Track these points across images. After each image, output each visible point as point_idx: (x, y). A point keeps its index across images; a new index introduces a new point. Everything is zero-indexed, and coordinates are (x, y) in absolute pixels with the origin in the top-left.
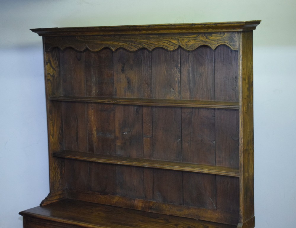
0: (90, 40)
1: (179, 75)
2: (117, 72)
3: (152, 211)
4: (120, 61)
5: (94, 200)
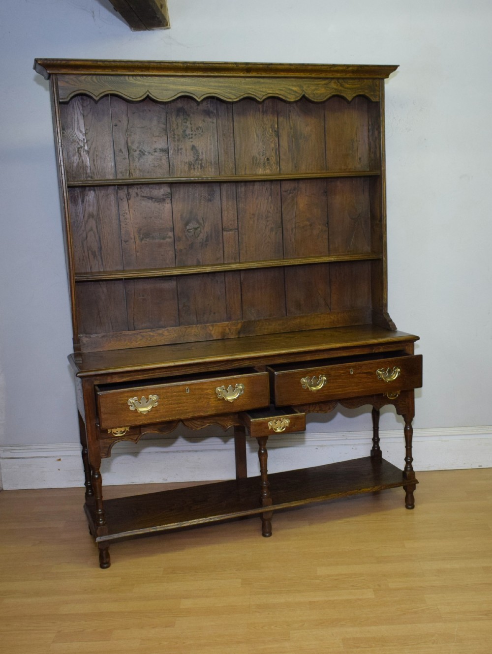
0: (154, 83)
1: (276, 140)
2: (174, 138)
3: (241, 335)
4: (180, 121)
5: (139, 342)
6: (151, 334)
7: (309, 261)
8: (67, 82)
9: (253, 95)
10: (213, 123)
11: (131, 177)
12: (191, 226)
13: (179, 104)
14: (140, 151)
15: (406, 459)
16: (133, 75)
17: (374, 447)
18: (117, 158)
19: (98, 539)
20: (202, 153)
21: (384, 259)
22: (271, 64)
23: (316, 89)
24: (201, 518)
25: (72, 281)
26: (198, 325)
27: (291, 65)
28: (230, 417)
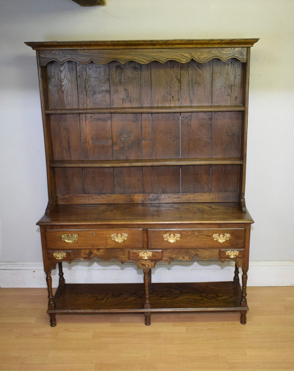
0: (95, 53)
2: (114, 84)
4: (117, 74)
5: (90, 201)
6: (98, 197)
8: (45, 54)
10: (138, 74)
11: (88, 106)
12: (123, 136)
14: (93, 92)
16: (82, 50)
17: (235, 277)
18: (80, 96)
19: (48, 312)
20: (131, 93)
23: (201, 55)
26: (125, 194)
28: (126, 257)
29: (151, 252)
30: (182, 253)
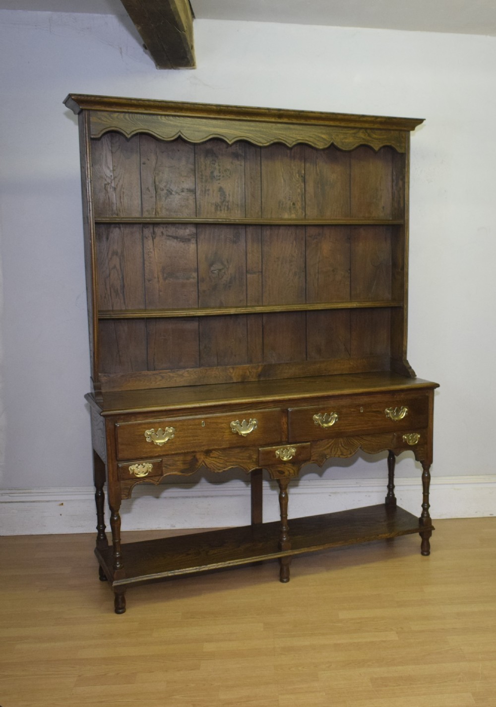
1: (302, 186)
2: (202, 178)
3: (262, 379)
4: (208, 162)
5: (158, 383)
6: (171, 374)
7: (332, 306)
8: (100, 119)
9: (284, 140)
10: (241, 165)
11: (158, 216)
12: (217, 266)
13: (209, 146)
14: (167, 190)
15: (423, 506)
16: (165, 115)
17: (388, 494)
18: (144, 196)
19: (115, 584)
20: (229, 195)
21: (405, 306)
22: (303, 112)
23: (345, 138)
24: (219, 562)
25: (95, 318)
26: (218, 367)
27: (321, 113)
28: (253, 460)
29: (293, 447)
30: (340, 445)
